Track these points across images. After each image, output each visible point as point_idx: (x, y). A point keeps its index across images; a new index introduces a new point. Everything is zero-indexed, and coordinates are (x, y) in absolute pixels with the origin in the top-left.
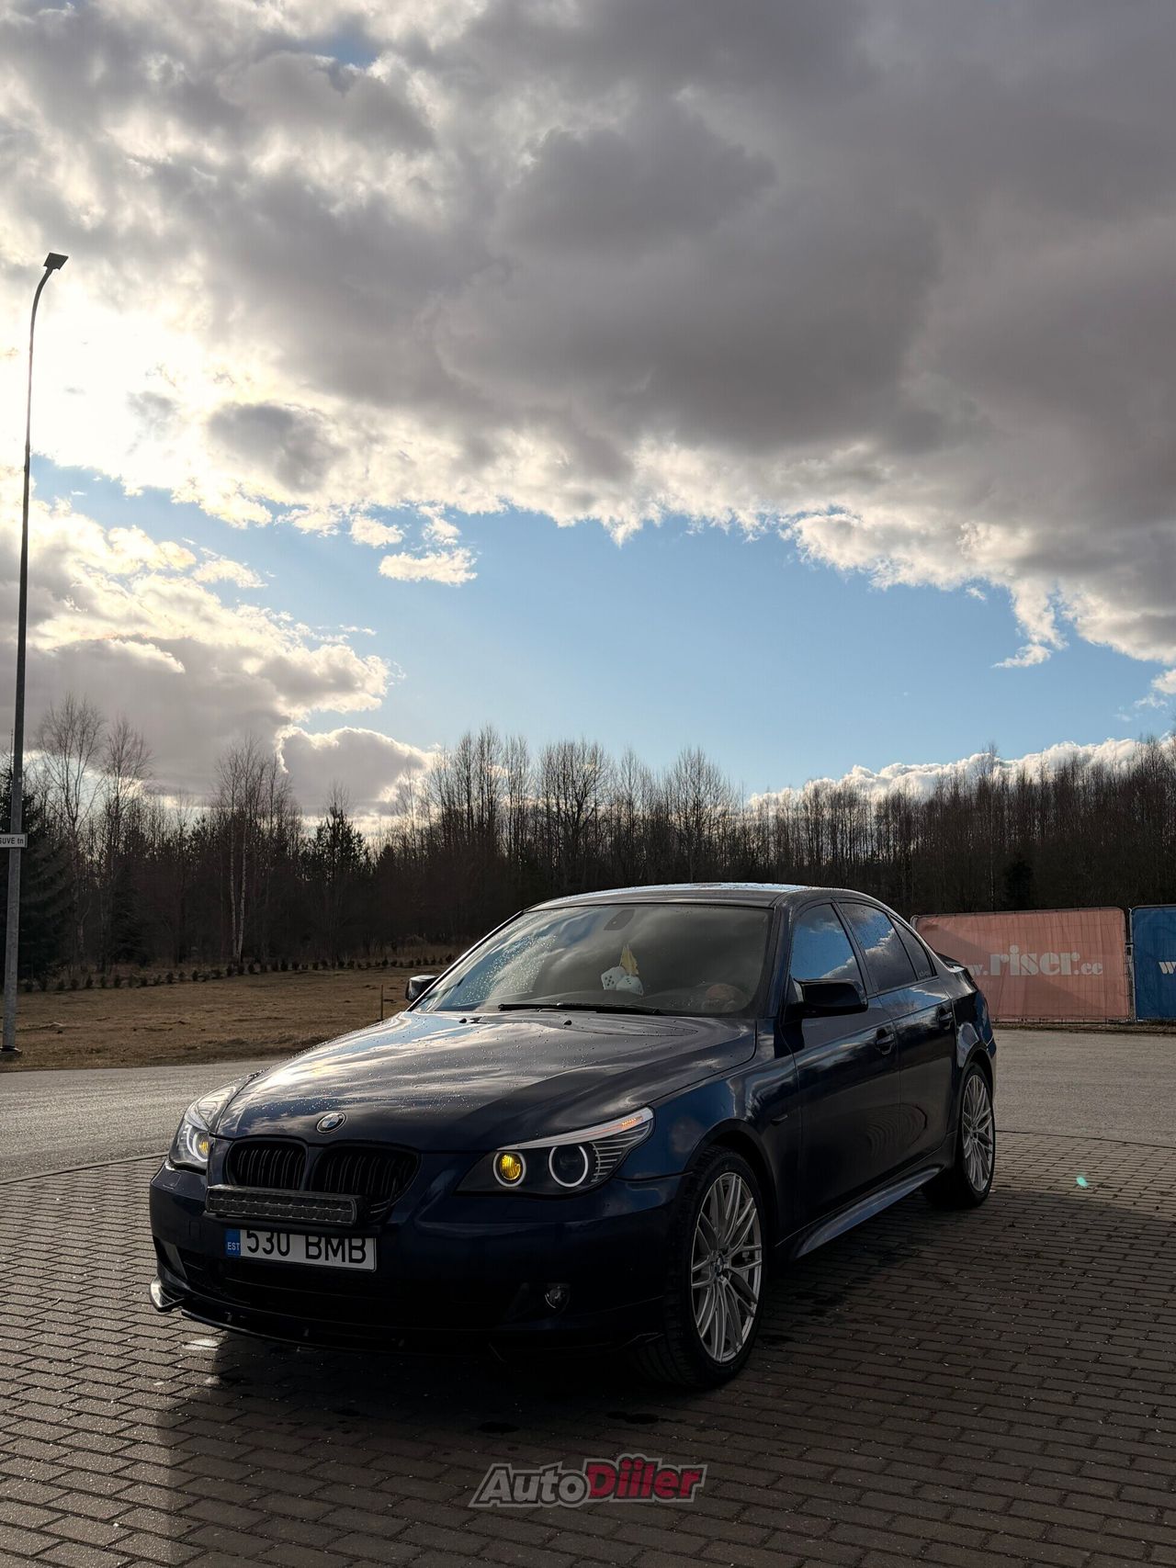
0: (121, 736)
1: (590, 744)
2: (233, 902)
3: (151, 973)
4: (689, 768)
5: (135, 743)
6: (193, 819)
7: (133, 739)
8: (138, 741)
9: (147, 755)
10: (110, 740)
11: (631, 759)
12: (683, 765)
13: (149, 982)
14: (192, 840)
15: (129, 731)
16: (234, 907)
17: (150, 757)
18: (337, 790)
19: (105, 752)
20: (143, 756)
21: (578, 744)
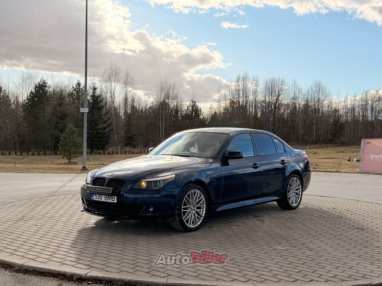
0: (127, 76)
1: (281, 78)
2: (161, 129)
3: (136, 150)
4: (316, 87)
5: (131, 78)
6: (149, 102)
7: (130, 77)
8: (132, 78)
9: (135, 82)
10: (123, 78)
11: (295, 84)
12: (314, 86)
13: (135, 153)
14: (149, 109)
15: (129, 75)
16: (161, 131)
17: (135, 83)
18: (194, 94)
19: (122, 81)
20: (133, 83)
21: (277, 78)
